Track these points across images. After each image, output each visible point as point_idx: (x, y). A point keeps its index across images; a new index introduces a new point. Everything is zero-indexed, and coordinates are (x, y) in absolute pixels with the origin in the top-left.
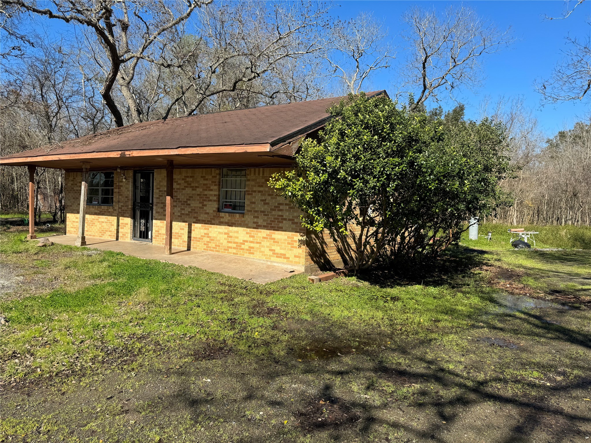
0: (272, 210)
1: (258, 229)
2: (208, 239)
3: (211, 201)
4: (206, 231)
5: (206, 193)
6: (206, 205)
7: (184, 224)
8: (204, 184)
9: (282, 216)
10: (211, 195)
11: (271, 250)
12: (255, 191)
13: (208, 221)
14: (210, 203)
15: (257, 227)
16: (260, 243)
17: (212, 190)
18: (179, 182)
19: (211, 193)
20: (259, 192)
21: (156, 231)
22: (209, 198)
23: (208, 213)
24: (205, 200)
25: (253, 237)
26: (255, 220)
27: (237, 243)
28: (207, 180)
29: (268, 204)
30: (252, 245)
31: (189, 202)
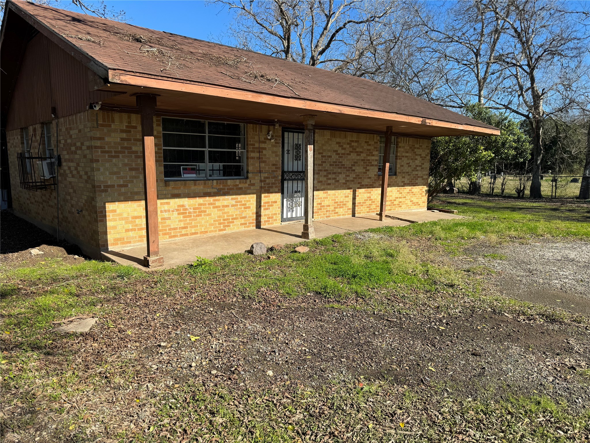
0: (413, 171)
1: (404, 186)
2: (370, 202)
3: (373, 165)
4: (368, 195)
5: (369, 158)
6: (368, 170)
7: (349, 191)
8: (368, 150)
9: (417, 175)
10: (373, 160)
11: (411, 201)
12: (403, 156)
13: (370, 185)
14: (372, 167)
15: (404, 185)
16: (405, 197)
17: (373, 155)
18: (345, 146)
19: (373, 158)
20: (406, 157)
21: (318, 204)
22: (371, 163)
23: (370, 178)
24: (368, 165)
25: (401, 193)
26: (403, 180)
27: (391, 200)
28: (370, 145)
29: (410, 166)
30: (400, 200)
31: (354, 168)
